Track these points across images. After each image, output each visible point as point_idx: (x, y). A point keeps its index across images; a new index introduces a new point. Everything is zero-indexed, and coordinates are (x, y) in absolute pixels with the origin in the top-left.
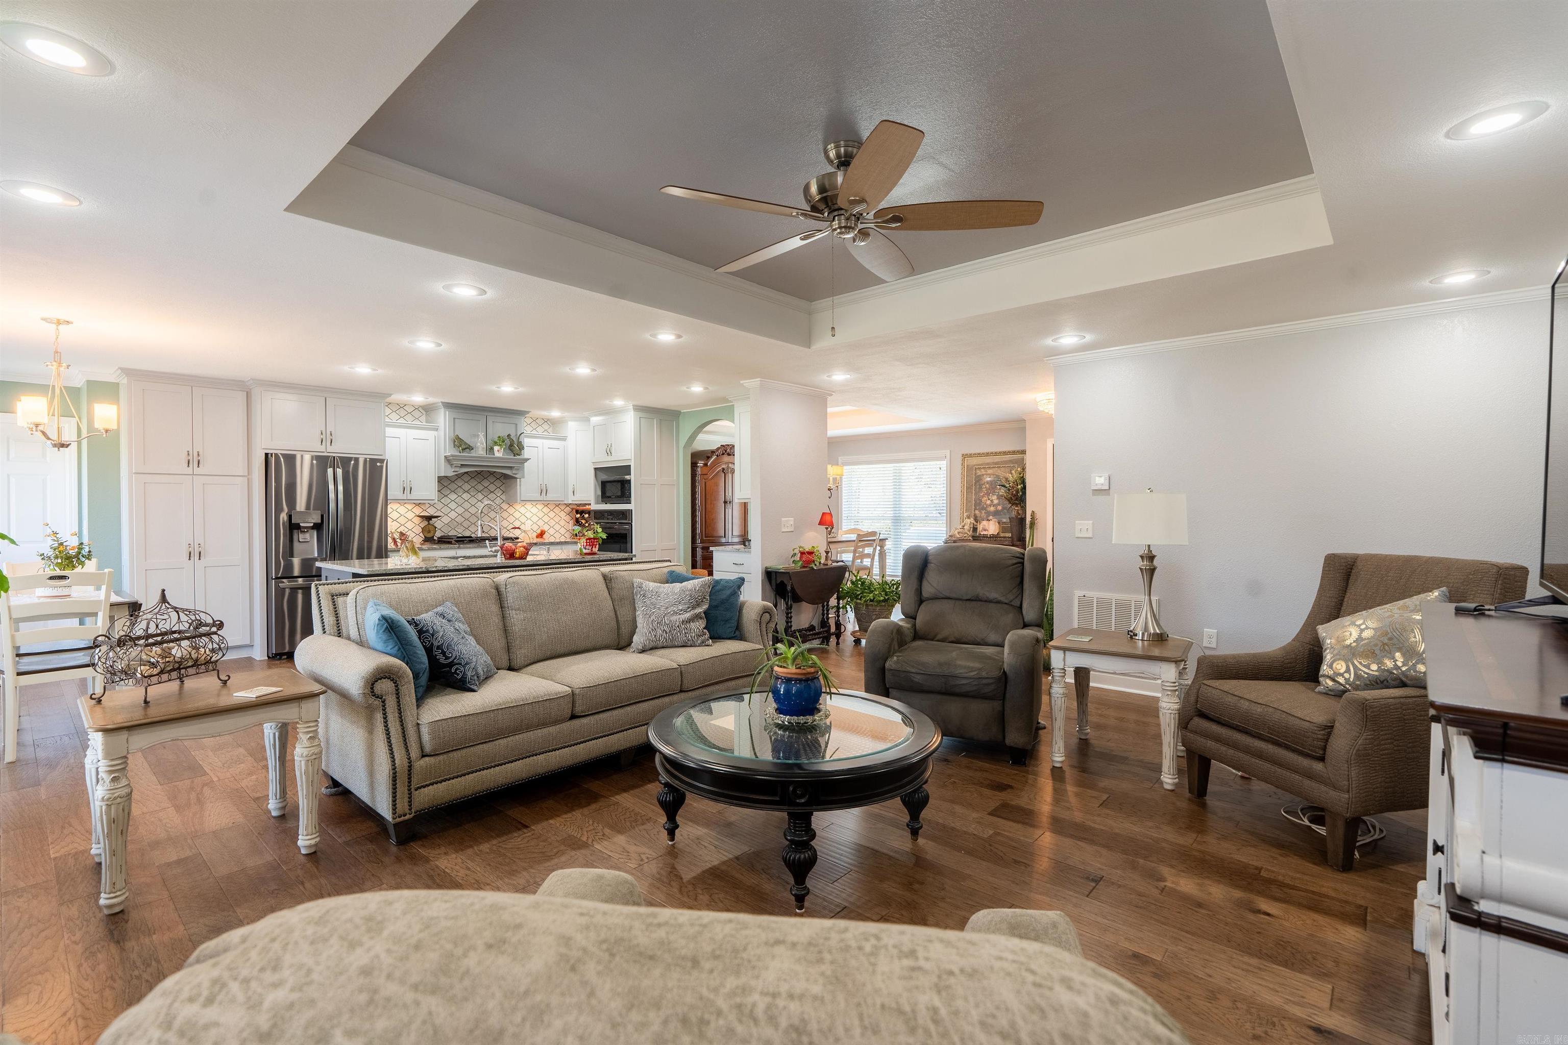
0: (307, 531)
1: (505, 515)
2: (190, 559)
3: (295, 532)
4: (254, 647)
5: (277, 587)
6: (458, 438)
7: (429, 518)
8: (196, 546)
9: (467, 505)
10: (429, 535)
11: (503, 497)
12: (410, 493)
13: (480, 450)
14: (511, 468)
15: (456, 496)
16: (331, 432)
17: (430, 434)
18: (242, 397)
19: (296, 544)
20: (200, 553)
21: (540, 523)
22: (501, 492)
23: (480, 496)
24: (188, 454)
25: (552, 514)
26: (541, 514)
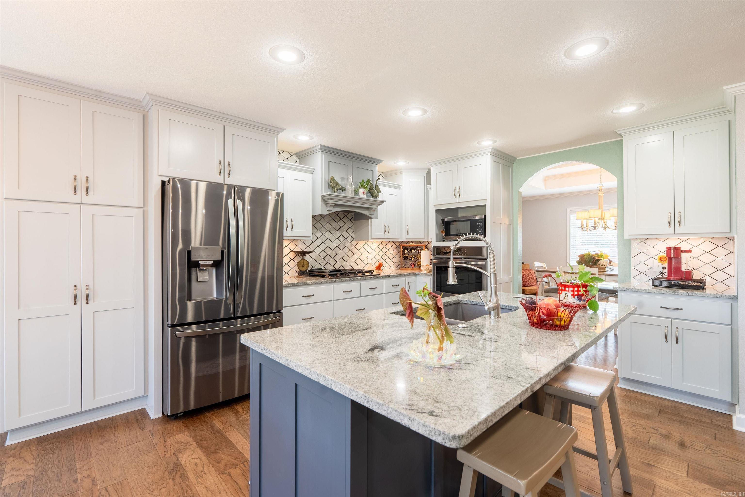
0: (206, 270)
1: (354, 250)
2: (75, 304)
3: (193, 270)
4: (149, 396)
5: (173, 335)
6: (333, 179)
7: (303, 253)
8: (84, 288)
9: (328, 242)
10: (303, 269)
11: (353, 235)
12: (292, 230)
13: (349, 193)
14: (368, 209)
15: (320, 234)
16: (229, 163)
17: (308, 177)
18: (137, 118)
19: (194, 284)
20: (87, 296)
21: (377, 257)
22: (352, 231)
23: (337, 234)
24: (75, 179)
25: (384, 250)
26: (378, 250)
